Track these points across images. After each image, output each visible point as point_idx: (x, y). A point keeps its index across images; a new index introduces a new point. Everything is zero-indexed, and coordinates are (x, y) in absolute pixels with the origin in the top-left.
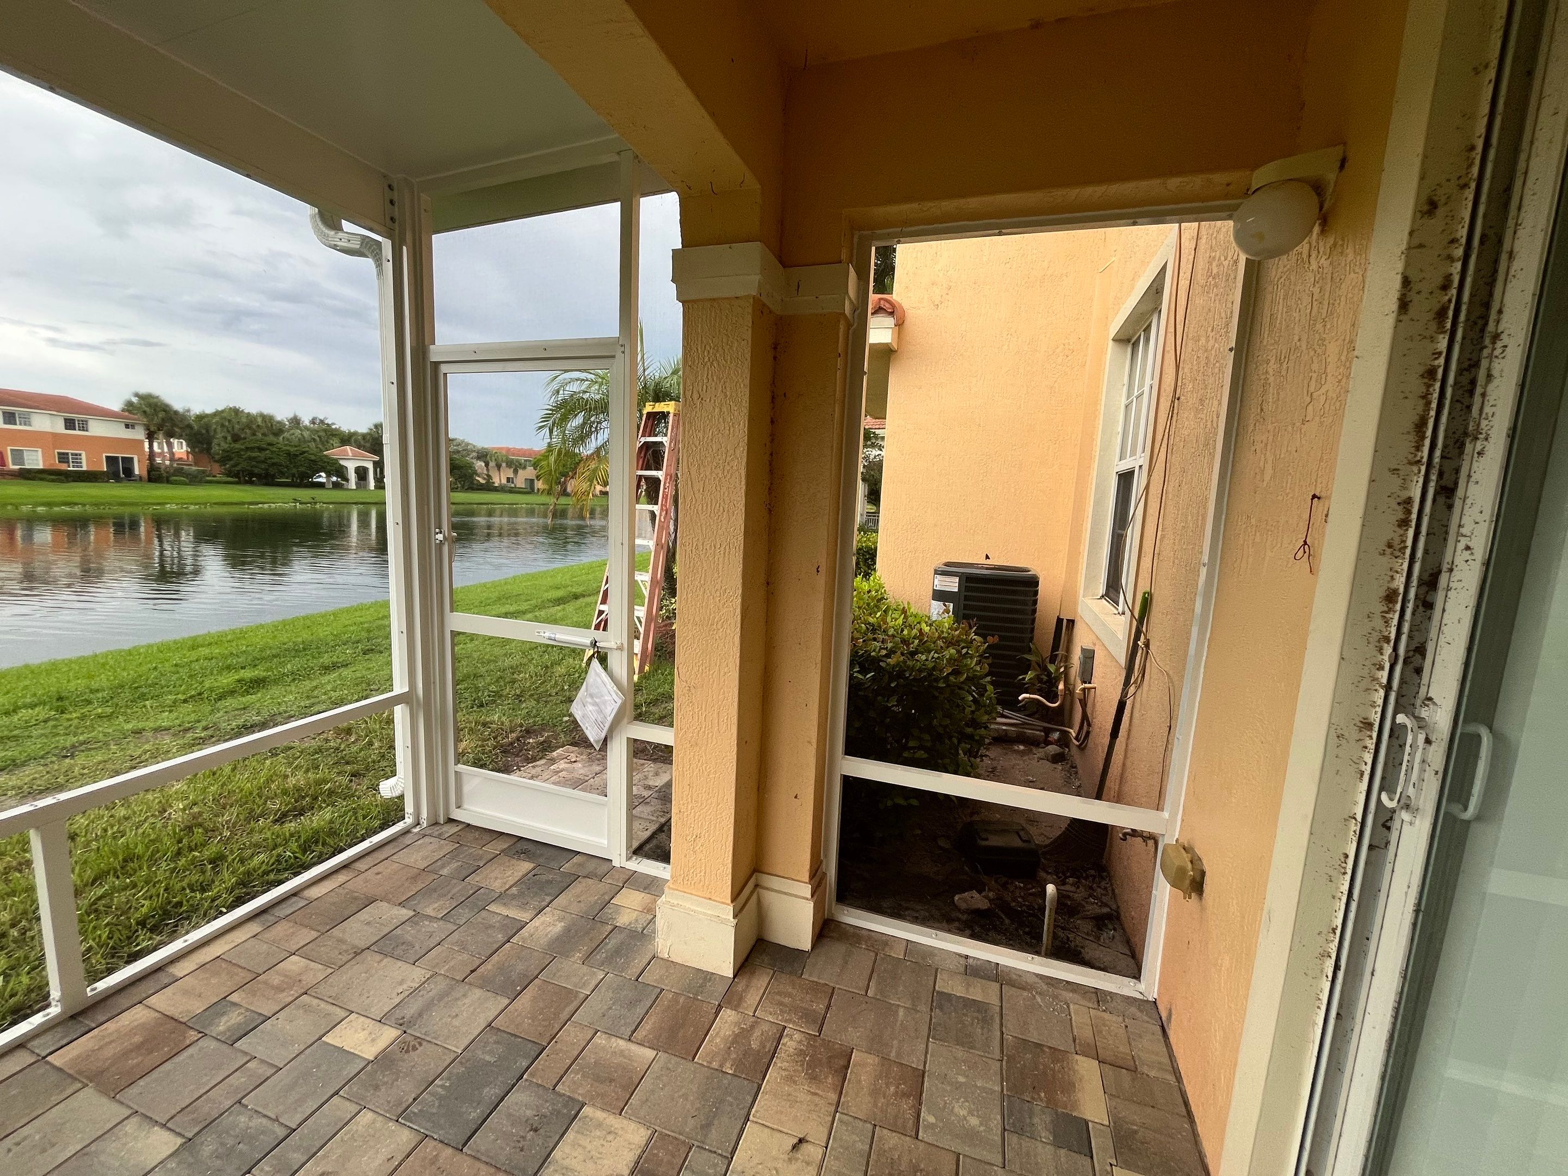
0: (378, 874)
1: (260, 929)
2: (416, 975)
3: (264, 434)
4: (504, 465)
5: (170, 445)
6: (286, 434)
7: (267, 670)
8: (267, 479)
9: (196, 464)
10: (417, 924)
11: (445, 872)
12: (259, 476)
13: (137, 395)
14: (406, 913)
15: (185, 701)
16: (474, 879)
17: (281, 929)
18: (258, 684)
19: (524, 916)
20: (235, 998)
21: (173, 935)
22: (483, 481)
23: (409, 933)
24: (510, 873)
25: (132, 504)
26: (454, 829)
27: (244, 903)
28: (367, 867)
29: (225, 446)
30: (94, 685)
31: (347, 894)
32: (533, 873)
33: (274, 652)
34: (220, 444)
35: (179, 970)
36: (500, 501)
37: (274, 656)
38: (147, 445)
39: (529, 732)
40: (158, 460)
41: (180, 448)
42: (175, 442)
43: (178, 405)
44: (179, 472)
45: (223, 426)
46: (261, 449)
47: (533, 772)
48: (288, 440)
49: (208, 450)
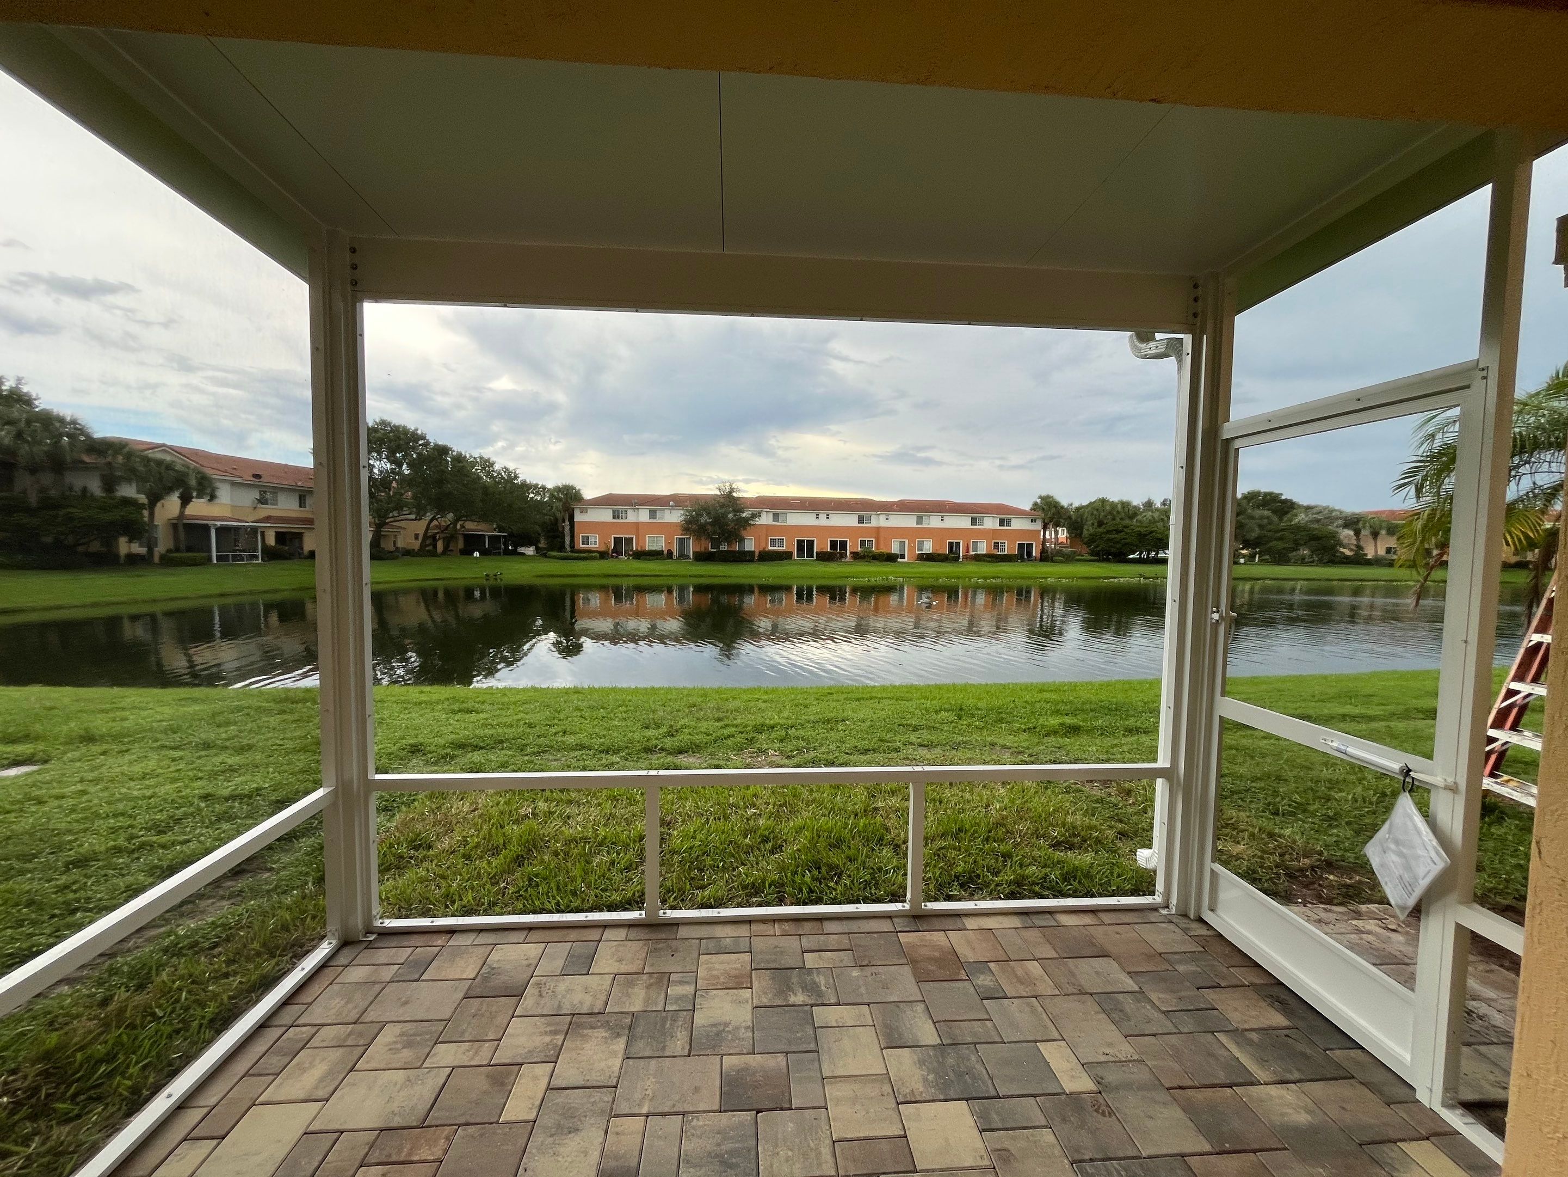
0: (1117, 933)
1: (1020, 926)
2: (1125, 1050)
3: (1122, 519)
4: (1383, 532)
5: (1056, 533)
6: (1139, 517)
7: (1083, 721)
8: (1120, 558)
9: (1071, 546)
10: (1139, 1001)
11: (1181, 968)
12: (1115, 555)
13: (1040, 497)
14: (1131, 985)
15: (1025, 731)
16: (1211, 996)
17: (1033, 935)
18: (1074, 730)
19: (1260, 1074)
20: (992, 965)
21: (971, 897)
22: (1348, 553)
23: (1129, 1004)
24: (1254, 1013)
25: (1029, 578)
26: (1203, 931)
27: (1016, 898)
28: (1110, 922)
29: (1092, 530)
30: (980, 705)
31: (1087, 935)
32: (1286, 1032)
33: (1093, 707)
34: (1088, 530)
35: (970, 923)
36: (1370, 577)
37: (1092, 711)
38: (1042, 533)
39: (1330, 865)
40: (1048, 544)
41: (1063, 534)
42: (1060, 529)
43: (1064, 503)
44: (1059, 553)
45: (1092, 514)
46: (1118, 532)
47: (1323, 915)
48: (1140, 522)
49: (1080, 535)
